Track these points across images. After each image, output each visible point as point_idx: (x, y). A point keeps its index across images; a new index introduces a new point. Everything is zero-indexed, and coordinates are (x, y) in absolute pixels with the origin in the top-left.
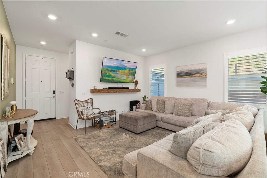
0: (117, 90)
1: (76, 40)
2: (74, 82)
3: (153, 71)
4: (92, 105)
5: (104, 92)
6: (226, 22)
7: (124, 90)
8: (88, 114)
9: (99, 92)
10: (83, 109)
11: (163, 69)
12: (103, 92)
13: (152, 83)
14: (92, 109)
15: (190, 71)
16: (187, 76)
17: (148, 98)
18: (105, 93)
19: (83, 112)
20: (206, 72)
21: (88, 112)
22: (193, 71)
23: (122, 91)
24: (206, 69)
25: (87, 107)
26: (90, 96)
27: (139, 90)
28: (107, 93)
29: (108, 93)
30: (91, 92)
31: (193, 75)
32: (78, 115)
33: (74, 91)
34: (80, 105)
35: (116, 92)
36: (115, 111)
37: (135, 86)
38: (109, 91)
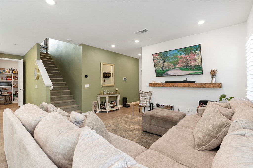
0: (174, 84)
4: (151, 97)
9: (154, 86)
12: (157, 86)
14: (149, 100)
18: (159, 87)
21: (144, 101)
23: (181, 86)
25: (145, 97)
28: (161, 87)
29: (163, 87)
35: (174, 86)
37: (211, 78)
38: (164, 85)
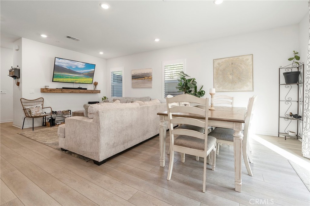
1: (22, 38)
2: (19, 80)
3: (114, 73)
4: (43, 105)
5: (57, 91)
6: (154, 40)
7: (81, 90)
8: (37, 112)
9: (51, 92)
10: (31, 107)
11: (122, 72)
12: (55, 91)
13: (112, 85)
14: (43, 108)
15: (141, 75)
16: (139, 79)
17: (108, 98)
18: (58, 93)
19: (31, 111)
20: (152, 76)
21: (37, 110)
22: (143, 74)
23: (79, 92)
24: (151, 73)
25: (36, 106)
26: (40, 95)
27: (99, 92)
28: (60, 93)
29: (62, 92)
30: (42, 91)
31: (143, 78)
32: (25, 114)
33: (20, 90)
34: (28, 104)
35: (72, 92)
36: (70, 111)
37: (95, 87)
38: (63, 91)
